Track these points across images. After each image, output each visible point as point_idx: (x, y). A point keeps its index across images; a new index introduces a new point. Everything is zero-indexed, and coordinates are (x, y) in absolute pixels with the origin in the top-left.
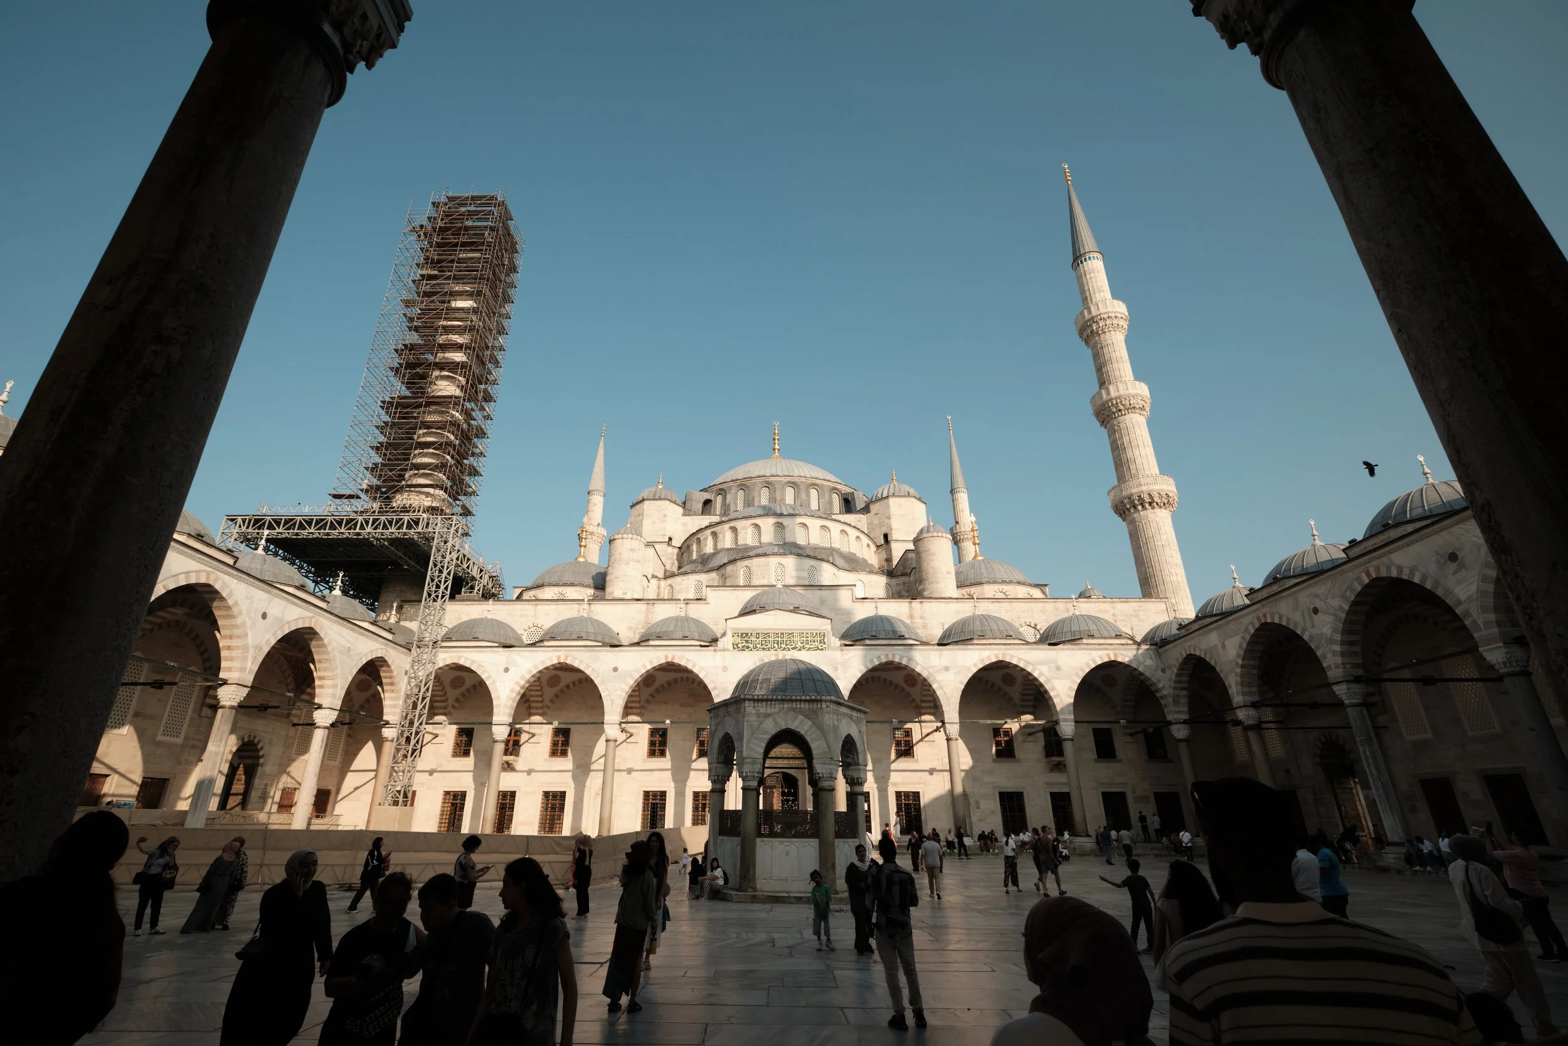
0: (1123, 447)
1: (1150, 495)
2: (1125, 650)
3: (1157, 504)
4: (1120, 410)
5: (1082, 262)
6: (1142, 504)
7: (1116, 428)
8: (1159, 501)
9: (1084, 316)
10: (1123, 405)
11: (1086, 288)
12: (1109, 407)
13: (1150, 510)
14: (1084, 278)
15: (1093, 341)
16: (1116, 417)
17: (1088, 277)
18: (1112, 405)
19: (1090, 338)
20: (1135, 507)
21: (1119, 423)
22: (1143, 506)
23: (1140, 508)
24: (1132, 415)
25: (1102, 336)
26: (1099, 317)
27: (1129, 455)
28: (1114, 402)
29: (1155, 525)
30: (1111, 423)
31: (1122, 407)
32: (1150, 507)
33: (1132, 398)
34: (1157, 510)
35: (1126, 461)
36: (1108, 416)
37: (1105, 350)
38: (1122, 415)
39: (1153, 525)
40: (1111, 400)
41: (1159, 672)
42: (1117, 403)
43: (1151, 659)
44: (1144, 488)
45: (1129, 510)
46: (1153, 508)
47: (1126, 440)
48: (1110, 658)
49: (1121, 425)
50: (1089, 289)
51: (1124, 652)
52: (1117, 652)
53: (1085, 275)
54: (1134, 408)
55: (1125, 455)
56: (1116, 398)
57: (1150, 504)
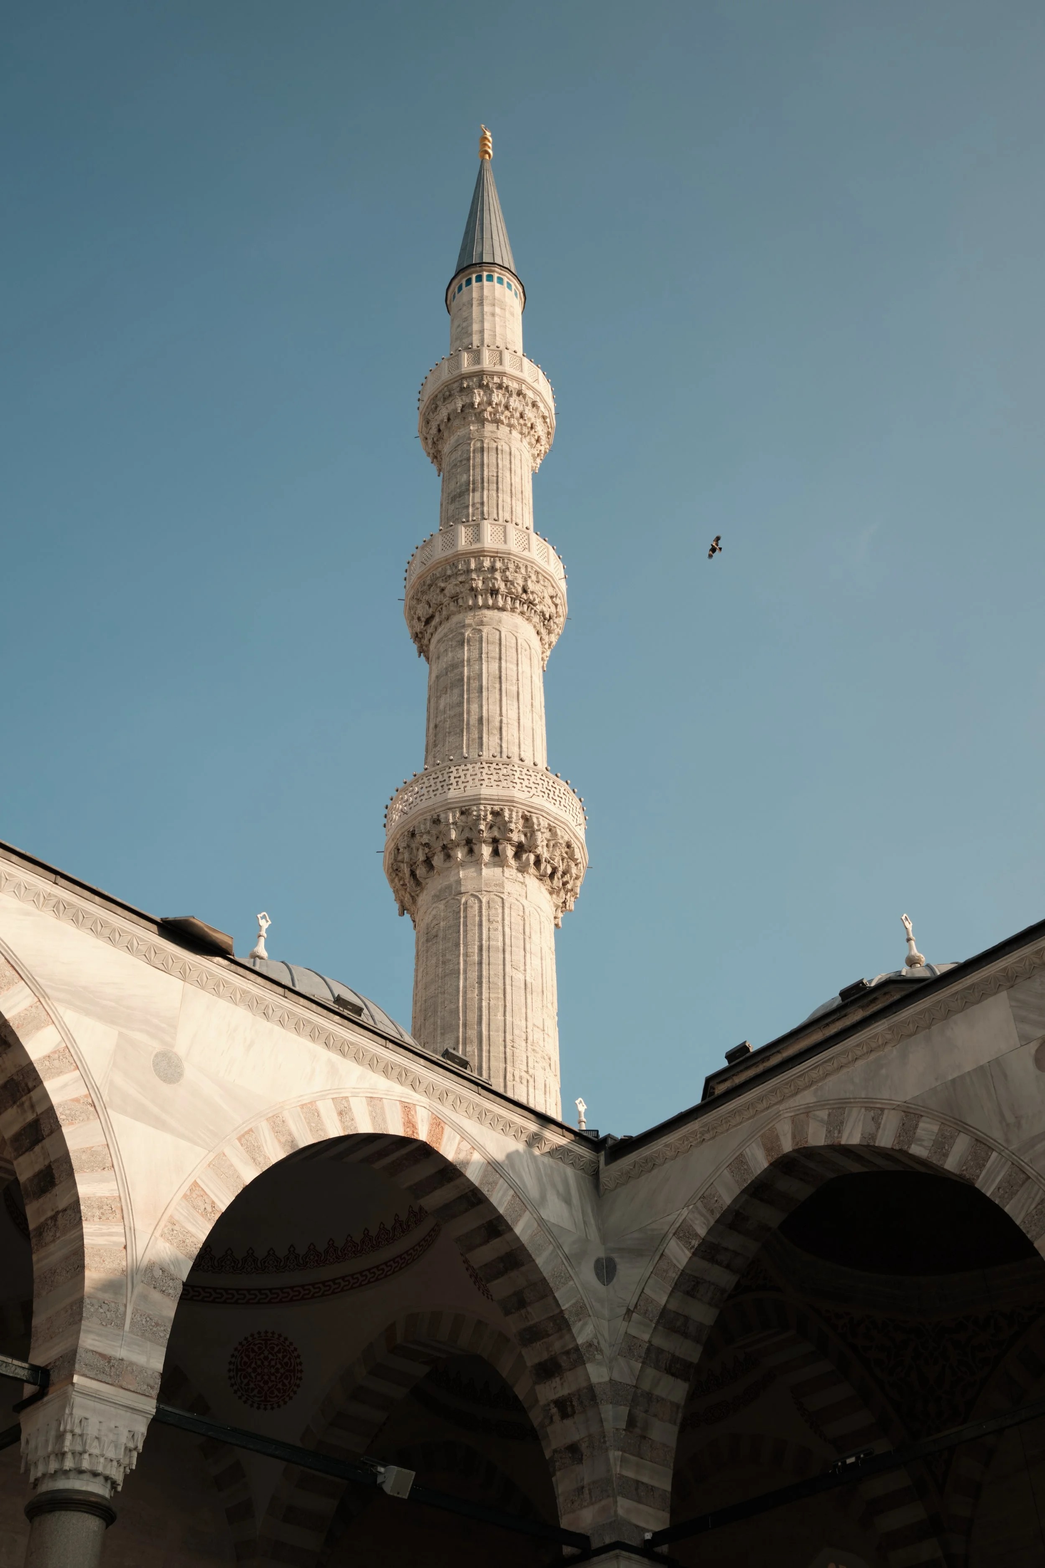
0: (475, 684)
1: (527, 819)
2: (481, 1115)
3: (538, 862)
4: (494, 592)
5: (479, 279)
6: (495, 841)
7: (468, 633)
8: (545, 854)
9: (458, 365)
10: (506, 581)
11: (476, 327)
12: (469, 571)
13: (511, 872)
14: (475, 309)
15: (461, 432)
16: (475, 607)
17: (487, 309)
18: (479, 569)
19: (456, 423)
20: (470, 846)
21: (482, 623)
22: (496, 853)
23: (486, 851)
24: (518, 620)
25: (489, 427)
26: (496, 380)
27: (490, 708)
28: (487, 563)
29: (517, 920)
30: (455, 619)
31: (501, 585)
32: (512, 862)
33: (534, 577)
34: (531, 881)
35: (474, 720)
36: (455, 598)
37: (489, 459)
38: (495, 607)
39: (513, 917)
40: (479, 554)
41: (587, 1274)
42: (493, 569)
43: (568, 1201)
44: (519, 794)
45: (447, 851)
46: (522, 869)
47: (489, 669)
48: (410, 1123)
49: (485, 630)
50: (482, 332)
51: (471, 1126)
52: (446, 1111)
53: (481, 304)
54: (531, 603)
55: (474, 707)
56: (495, 555)
57: (520, 850)
